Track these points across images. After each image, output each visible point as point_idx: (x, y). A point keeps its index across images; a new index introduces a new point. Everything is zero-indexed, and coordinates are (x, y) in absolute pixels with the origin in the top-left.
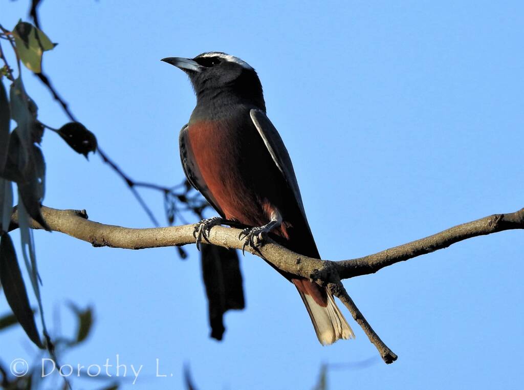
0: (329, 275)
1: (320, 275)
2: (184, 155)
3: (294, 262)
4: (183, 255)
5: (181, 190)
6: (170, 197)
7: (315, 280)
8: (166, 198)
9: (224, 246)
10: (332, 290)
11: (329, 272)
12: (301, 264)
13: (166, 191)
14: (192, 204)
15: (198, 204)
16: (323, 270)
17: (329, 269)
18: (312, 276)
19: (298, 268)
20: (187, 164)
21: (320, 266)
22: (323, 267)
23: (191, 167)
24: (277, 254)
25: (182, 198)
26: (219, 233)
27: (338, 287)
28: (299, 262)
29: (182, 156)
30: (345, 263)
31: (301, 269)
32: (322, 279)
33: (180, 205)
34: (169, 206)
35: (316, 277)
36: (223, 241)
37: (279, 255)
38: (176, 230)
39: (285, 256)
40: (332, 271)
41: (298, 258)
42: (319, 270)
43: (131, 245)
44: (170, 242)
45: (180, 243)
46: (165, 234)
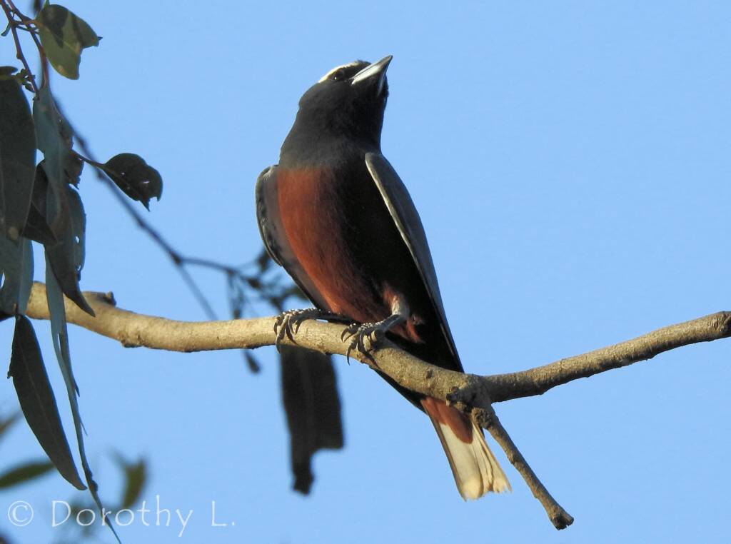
0: (474, 396)
1: (461, 395)
2: (262, 213)
3: (423, 375)
4: (254, 366)
5: (253, 271)
6: (238, 282)
7: (453, 402)
8: (231, 283)
9: (319, 350)
10: (478, 418)
11: (474, 392)
12: (433, 379)
13: (231, 272)
14: (269, 292)
15: (277, 292)
16: (466, 389)
17: (475, 387)
18: (449, 397)
19: (429, 385)
20: (266, 228)
21: (462, 381)
22: (465, 384)
23: (273, 232)
24: (397, 363)
25: (254, 283)
26: (312, 330)
27: (487, 414)
28: (429, 376)
29: (260, 214)
30: (498, 379)
31: (433, 386)
32: (464, 402)
33: (251, 294)
34: (235, 294)
35: (455, 398)
36: (318, 343)
37: (400, 365)
38: (248, 325)
39: (410, 367)
40: (479, 390)
41: (429, 370)
42: (460, 388)
43: (180, 346)
44: (238, 342)
45: (252, 343)
46: (231, 330)
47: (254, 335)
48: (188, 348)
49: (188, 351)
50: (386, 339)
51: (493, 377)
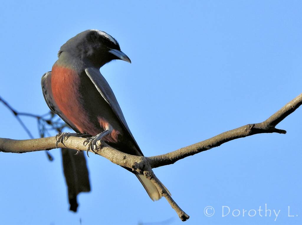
0: (144, 166)
1: (138, 166)
2: (45, 93)
3: (122, 158)
4: (50, 158)
5: (48, 117)
6: (41, 121)
7: (135, 169)
8: (39, 122)
9: (77, 149)
10: (146, 175)
11: (144, 164)
12: (126, 159)
13: (39, 118)
14: (55, 126)
15: (59, 126)
16: (140, 163)
17: (144, 162)
18: (133, 167)
19: (125, 162)
20: (47, 99)
21: (138, 160)
22: (140, 161)
24: (110, 153)
25: (49, 122)
26: (74, 141)
27: (150, 173)
28: (125, 158)
30: (154, 158)
31: (126, 163)
32: (140, 168)
33: (48, 127)
34: (41, 128)
35: (136, 167)
36: (76, 146)
37: (112, 154)
38: (46, 140)
39: (116, 155)
40: (146, 163)
41: (124, 156)
42: (138, 163)
43: (18, 150)
44: (42, 147)
45: (48, 148)
46: (38, 143)
47: (49, 144)
48: (21, 151)
49: (21, 152)
50: (105, 143)
51: (152, 157)
